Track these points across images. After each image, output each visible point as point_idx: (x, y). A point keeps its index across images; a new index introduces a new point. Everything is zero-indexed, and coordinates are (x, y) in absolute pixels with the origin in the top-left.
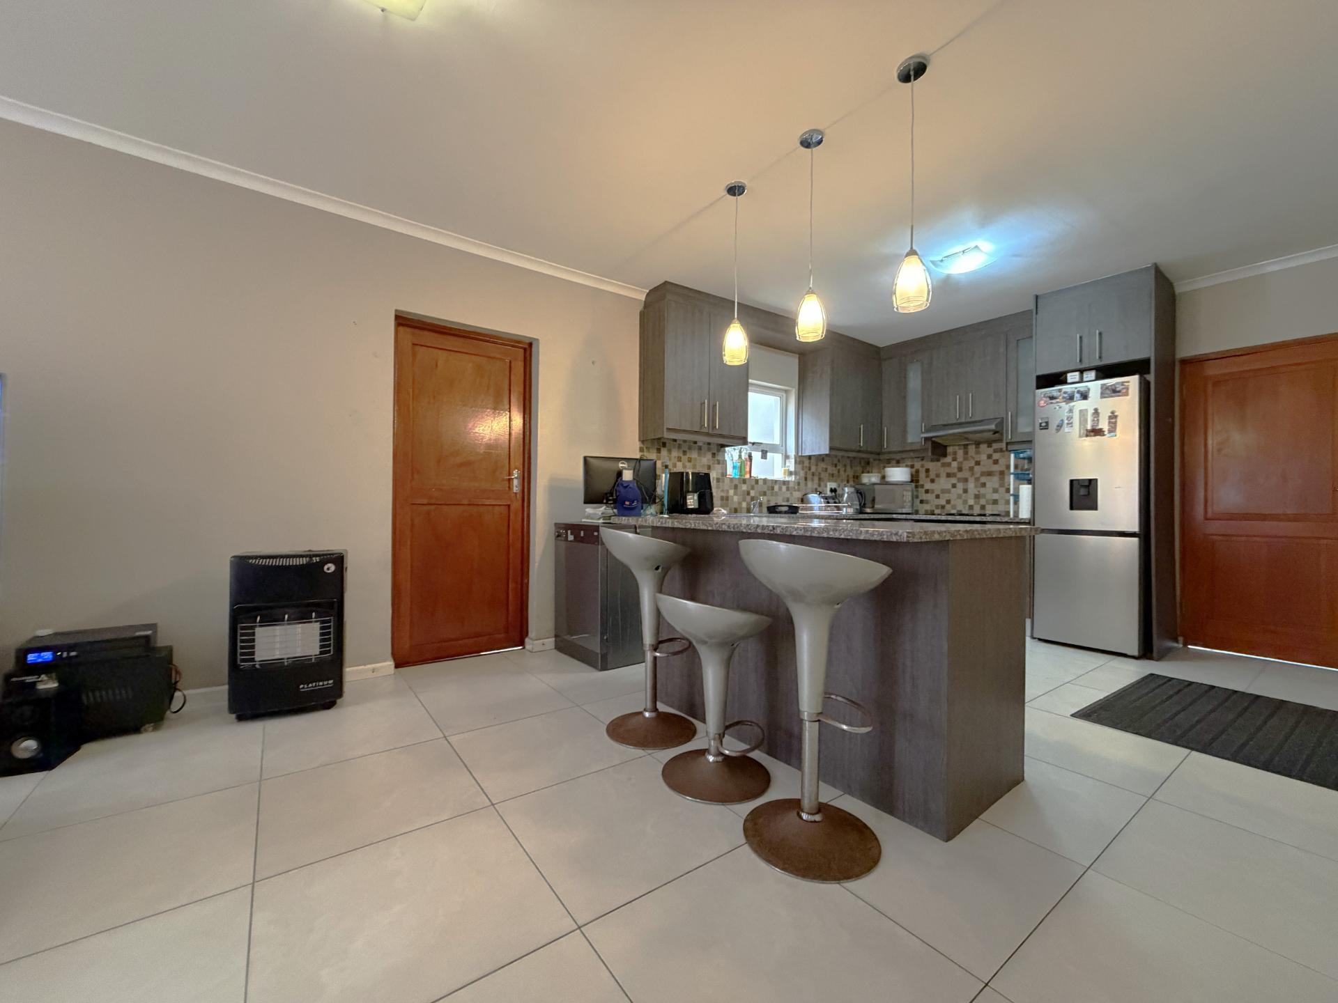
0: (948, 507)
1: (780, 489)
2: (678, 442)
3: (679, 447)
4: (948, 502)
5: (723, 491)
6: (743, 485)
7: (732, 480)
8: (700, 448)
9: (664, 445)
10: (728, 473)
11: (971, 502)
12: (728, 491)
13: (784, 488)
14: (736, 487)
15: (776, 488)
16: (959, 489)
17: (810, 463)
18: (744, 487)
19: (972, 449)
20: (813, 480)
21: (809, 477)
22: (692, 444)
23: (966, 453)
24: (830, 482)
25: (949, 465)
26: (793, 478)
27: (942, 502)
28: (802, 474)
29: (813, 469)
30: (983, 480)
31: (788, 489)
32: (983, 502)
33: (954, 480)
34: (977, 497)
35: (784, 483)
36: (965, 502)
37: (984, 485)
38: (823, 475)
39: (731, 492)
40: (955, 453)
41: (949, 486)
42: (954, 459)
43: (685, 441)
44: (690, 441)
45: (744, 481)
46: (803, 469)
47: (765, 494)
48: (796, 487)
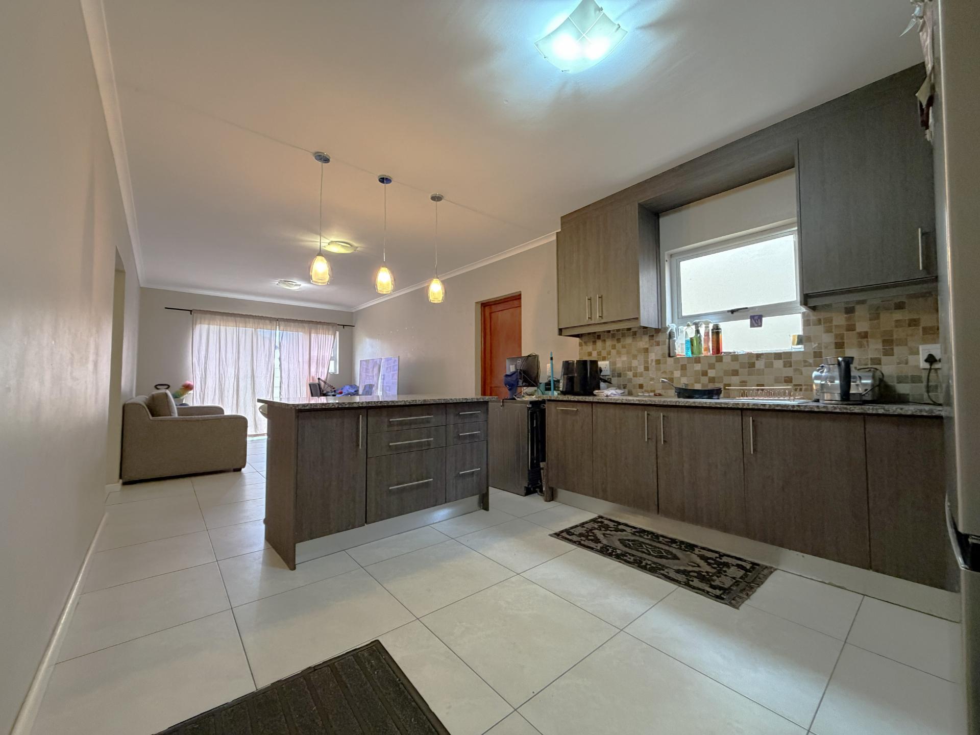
7: (677, 360)
10: (676, 354)
26: (801, 348)
46: (829, 330)
47: (735, 373)
48: (811, 361)
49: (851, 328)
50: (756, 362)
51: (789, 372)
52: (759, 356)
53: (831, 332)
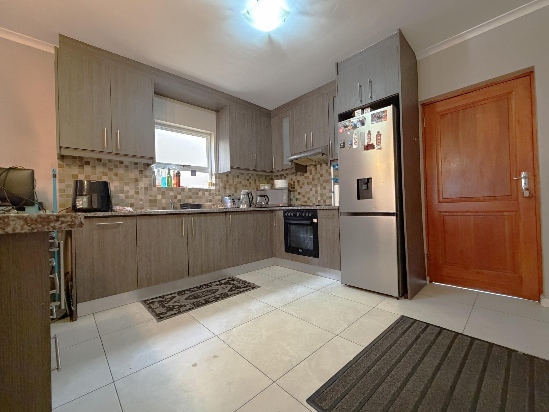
0: (309, 202)
1: (204, 194)
2: (103, 161)
3: (105, 165)
4: (309, 199)
5: (151, 196)
6: (170, 192)
7: (159, 189)
8: (127, 167)
9: (88, 163)
10: (157, 185)
11: (319, 198)
12: (156, 196)
13: (207, 194)
14: (163, 194)
15: (200, 194)
16: (313, 192)
17: (227, 178)
18: (172, 193)
19: (318, 167)
20: (230, 189)
21: (228, 186)
22: (118, 164)
23: (316, 170)
24: (243, 190)
25: (308, 177)
26: (213, 188)
27: (306, 199)
28: (221, 185)
29: (230, 182)
30: (324, 185)
31: (210, 194)
32: (325, 198)
33: (310, 186)
34: (322, 195)
35: (207, 190)
36: (316, 198)
37: (325, 188)
38: (238, 186)
39: (159, 197)
40: (311, 170)
41: (309, 190)
42: (311, 174)
43: (110, 161)
44: (115, 161)
45: (172, 190)
46: (222, 182)
47: (190, 197)
48: (217, 193)
49: (228, 182)
50: (199, 192)
51: (210, 198)
52: (200, 190)
53: (223, 183)
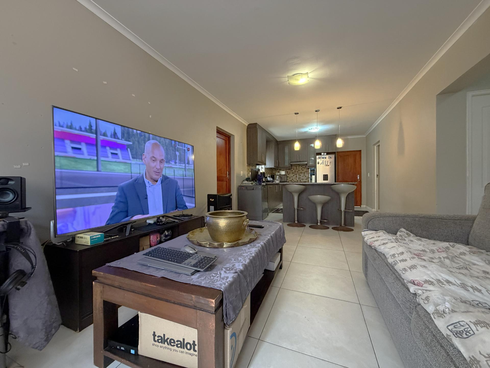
16: (295, 176)
19: (298, 167)
42: (294, 169)
